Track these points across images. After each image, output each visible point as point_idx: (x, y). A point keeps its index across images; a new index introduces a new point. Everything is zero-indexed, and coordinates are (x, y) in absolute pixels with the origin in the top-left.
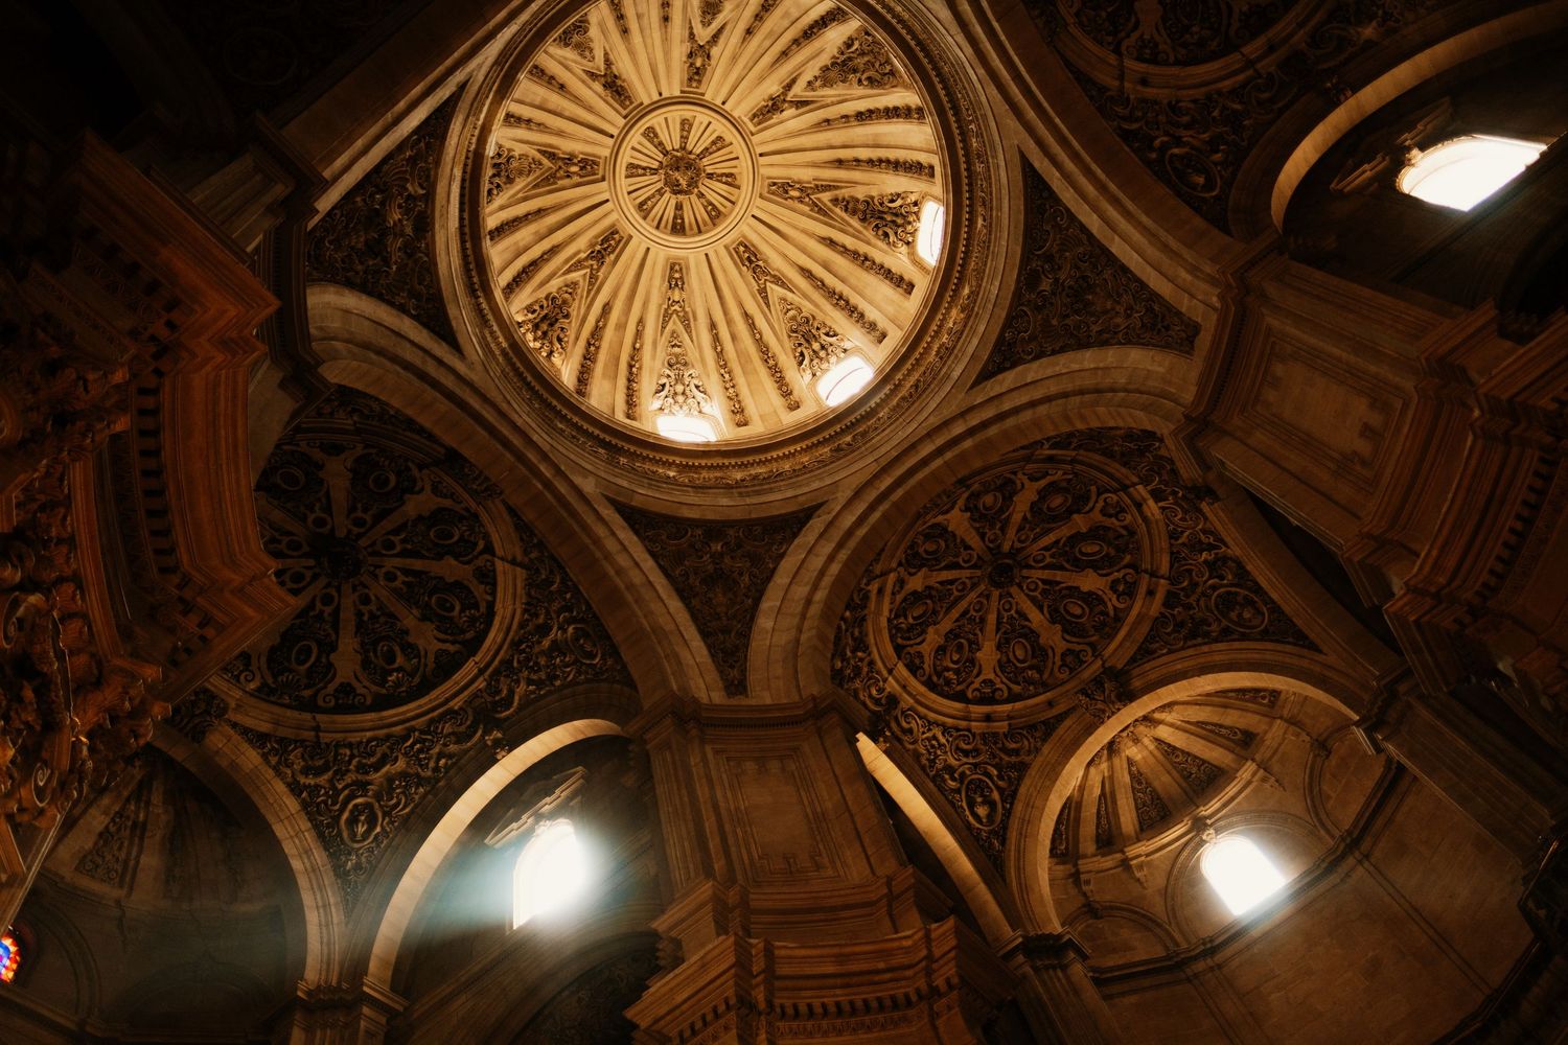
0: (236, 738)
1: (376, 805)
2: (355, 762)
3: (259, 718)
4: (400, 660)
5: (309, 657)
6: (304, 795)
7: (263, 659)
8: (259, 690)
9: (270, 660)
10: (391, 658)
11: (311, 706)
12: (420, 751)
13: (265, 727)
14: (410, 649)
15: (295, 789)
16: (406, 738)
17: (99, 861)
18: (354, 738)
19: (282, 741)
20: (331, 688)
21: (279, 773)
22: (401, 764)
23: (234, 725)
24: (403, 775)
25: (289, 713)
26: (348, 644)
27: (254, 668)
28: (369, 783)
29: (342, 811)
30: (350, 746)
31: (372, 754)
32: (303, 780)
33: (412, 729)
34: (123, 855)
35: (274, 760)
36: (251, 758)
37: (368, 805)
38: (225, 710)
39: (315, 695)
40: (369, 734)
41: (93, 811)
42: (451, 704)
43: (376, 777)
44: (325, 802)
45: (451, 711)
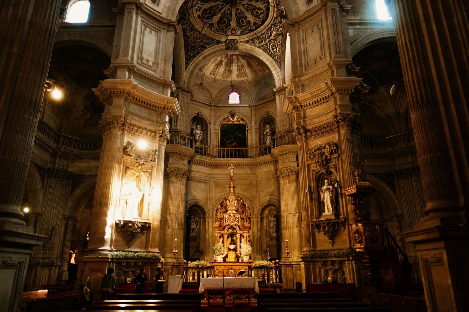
0: (244, 44)
1: (275, 44)
2: (266, 36)
3: (245, 38)
4: (259, 12)
5: (244, 21)
6: (262, 48)
7: (237, 27)
8: (241, 33)
9: (238, 27)
10: (258, 13)
11: (251, 31)
12: (276, 29)
13: (247, 39)
14: (259, 9)
15: (259, 47)
16: (272, 27)
17: (240, 74)
18: (263, 32)
19: (252, 40)
20: (252, 25)
21: (255, 46)
22: (274, 33)
23: (242, 42)
24: (277, 34)
25: (249, 34)
26: (248, 15)
27: (236, 30)
28: (272, 39)
29: (270, 48)
30: (264, 34)
31: (268, 33)
32: (260, 45)
33: (272, 25)
34: (243, 72)
35: (253, 44)
36: (248, 46)
37: (273, 45)
38: (238, 41)
39: (251, 28)
40: (265, 30)
41: (233, 68)
42: (274, 16)
43: (272, 37)
44: (266, 48)
45: (275, 18)
